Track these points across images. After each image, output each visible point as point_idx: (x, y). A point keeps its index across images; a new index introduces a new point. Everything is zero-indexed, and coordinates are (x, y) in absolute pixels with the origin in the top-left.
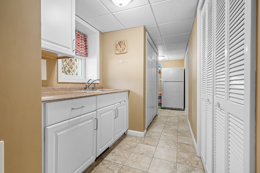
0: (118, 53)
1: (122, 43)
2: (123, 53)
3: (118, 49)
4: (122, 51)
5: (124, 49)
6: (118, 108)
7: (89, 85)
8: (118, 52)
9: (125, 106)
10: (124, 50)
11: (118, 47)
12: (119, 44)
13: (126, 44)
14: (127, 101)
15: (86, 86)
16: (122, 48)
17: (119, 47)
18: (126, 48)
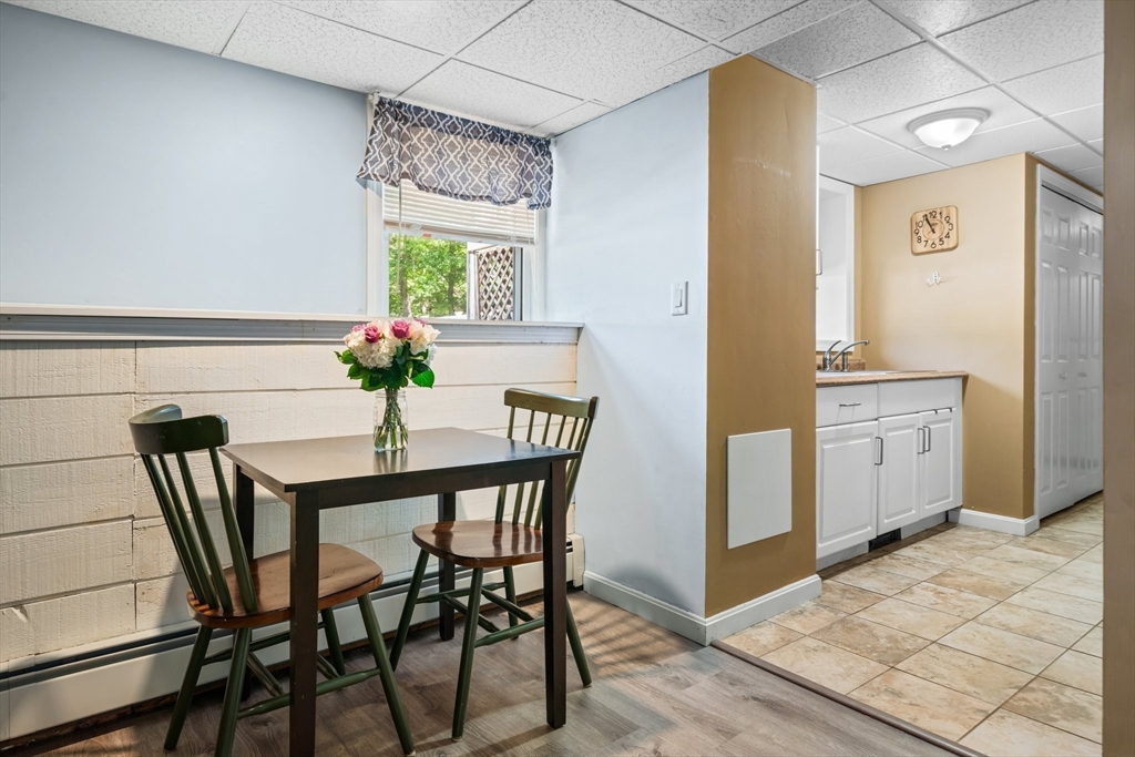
0: (925, 250)
1: (938, 216)
2: (943, 250)
3: (923, 239)
4: (937, 242)
5: (948, 236)
6: (931, 427)
7: (833, 357)
8: (920, 248)
9: (950, 425)
10: (945, 240)
11: (921, 229)
12: (925, 222)
13: (953, 220)
14: (958, 412)
15: (825, 360)
16: (937, 234)
17: (925, 230)
18: (953, 234)
